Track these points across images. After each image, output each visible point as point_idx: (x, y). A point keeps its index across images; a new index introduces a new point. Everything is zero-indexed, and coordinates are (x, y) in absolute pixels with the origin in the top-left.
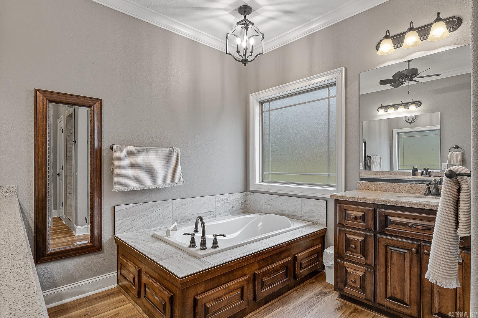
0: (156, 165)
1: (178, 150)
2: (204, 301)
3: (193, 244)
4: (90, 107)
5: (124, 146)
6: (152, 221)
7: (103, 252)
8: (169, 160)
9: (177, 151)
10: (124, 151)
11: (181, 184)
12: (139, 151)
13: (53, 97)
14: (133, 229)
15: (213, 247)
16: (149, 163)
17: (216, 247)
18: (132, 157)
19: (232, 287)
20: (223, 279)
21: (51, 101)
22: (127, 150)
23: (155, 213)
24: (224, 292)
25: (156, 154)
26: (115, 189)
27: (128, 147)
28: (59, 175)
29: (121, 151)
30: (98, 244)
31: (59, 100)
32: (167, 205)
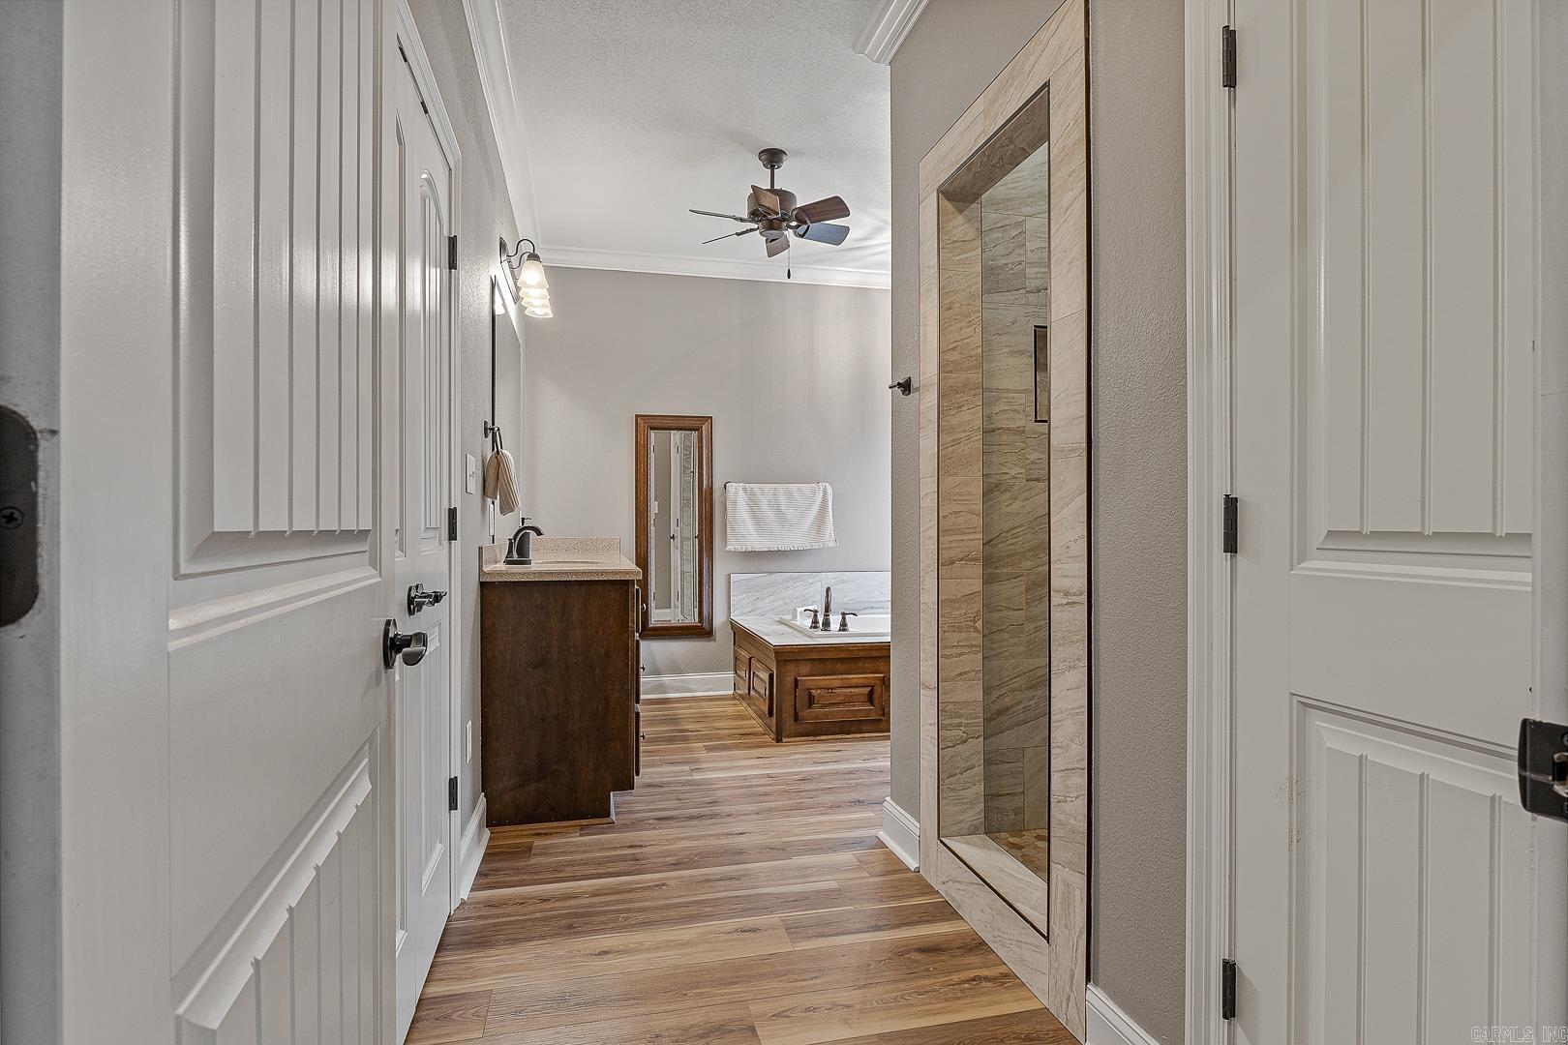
0: (790, 513)
1: (828, 486)
2: (808, 685)
3: (815, 622)
4: (698, 430)
5: (741, 484)
6: (785, 604)
7: (715, 640)
8: (810, 505)
9: (825, 490)
10: (741, 492)
11: (832, 544)
12: (764, 492)
13: (656, 422)
14: (757, 612)
15: (840, 630)
16: (779, 510)
17: (844, 630)
18: (753, 504)
19: (854, 681)
20: (839, 666)
21: (651, 429)
22: (745, 489)
23: (790, 591)
24: (839, 683)
25: (790, 495)
26: (728, 548)
27: (747, 485)
28: (673, 537)
29: (737, 494)
30: (707, 624)
31: (661, 425)
32: (811, 581)
